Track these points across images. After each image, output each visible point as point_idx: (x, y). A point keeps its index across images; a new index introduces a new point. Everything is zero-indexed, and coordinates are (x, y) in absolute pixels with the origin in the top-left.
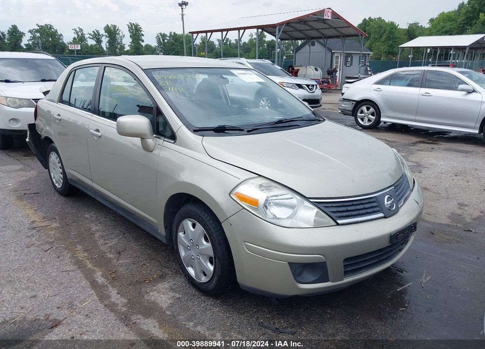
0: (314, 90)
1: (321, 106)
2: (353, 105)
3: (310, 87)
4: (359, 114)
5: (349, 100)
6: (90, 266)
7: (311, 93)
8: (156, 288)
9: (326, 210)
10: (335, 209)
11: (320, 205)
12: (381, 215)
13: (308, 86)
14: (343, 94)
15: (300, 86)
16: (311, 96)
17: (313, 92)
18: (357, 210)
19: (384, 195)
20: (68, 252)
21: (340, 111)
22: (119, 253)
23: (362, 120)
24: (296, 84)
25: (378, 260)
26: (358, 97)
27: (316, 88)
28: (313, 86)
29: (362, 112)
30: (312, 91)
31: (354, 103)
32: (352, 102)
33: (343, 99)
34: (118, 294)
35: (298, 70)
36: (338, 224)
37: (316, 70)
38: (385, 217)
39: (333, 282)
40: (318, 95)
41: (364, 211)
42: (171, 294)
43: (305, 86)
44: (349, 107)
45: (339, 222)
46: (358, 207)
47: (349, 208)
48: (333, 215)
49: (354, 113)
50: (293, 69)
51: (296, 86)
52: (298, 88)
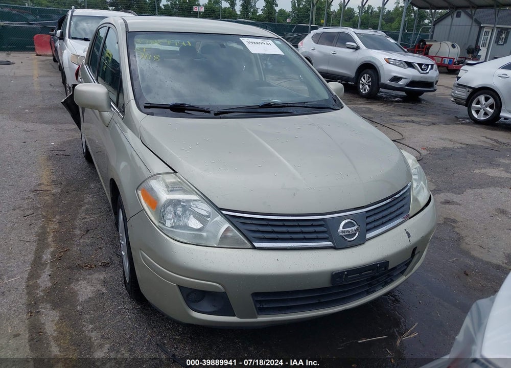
0: (428, 71)
1: (435, 90)
2: (469, 93)
3: (423, 67)
4: (474, 105)
5: (464, 86)
6: (50, 239)
7: (424, 73)
8: (90, 277)
9: (242, 227)
10: (254, 228)
11: (234, 220)
12: (329, 243)
13: (420, 65)
14: (458, 78)
15: (410, 65)
16: (422, 77)
17: (427, 73)
18: (288, 233)
19: (341, 219)
20: (43, 221)
21: (452, 99)
22: (88, 231)
23: (477, 112)
24: (405, 62)
25: (317, 302)
26: (476, 84)
27: (432, 68)
28: (428, 65)
29: (478, 103)
30: (425, 72)
31: (470, 90)
32: (468, 89)
33: (458, 84)
34: (50, 276)
35: (430, 46)
36: (254, 248)
37: (453, 46)
38: (334, 248)
39: (241, 318)
40: (432, 78)
41: (301, 236)
42: (99, 287)
43: (416, 65)
44: (463, 94)
45: (257, 245)
46: (291, 229)
47: (276, 229)
48: (251, 235)
49: (468, 102)
50: (425, 44)
51: (405, 65)
52: (406, 67)
